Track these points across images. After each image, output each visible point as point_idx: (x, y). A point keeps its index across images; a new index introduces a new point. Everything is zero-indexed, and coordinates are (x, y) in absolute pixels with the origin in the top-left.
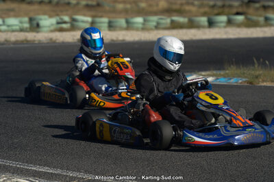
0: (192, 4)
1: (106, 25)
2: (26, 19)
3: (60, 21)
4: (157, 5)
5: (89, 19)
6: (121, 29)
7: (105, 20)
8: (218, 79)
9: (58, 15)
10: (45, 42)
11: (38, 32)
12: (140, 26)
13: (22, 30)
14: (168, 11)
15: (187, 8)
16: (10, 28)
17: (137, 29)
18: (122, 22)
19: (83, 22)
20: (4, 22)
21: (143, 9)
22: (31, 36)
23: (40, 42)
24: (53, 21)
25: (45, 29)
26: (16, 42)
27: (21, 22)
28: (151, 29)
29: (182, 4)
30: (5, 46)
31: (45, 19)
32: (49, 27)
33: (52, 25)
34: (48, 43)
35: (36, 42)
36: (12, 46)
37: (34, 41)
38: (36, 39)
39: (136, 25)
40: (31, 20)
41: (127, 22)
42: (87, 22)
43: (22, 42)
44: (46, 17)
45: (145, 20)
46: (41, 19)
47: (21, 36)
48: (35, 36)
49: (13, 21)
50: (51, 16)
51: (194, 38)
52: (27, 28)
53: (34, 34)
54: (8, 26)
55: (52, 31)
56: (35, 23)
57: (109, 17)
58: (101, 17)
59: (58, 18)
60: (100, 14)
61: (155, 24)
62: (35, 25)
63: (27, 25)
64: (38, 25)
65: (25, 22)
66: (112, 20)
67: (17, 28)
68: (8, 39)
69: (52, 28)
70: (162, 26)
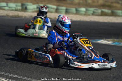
0: (118, 3)
1: (64, 11)
2: (20, 4)
3: (38, 7)
4: (98, 2)
5: (55, 7)
6: (73, 13)
7: (64, 8)
8: (114, 43)
9: (38, 3)
10: (28, 17)
11: (25, 12)
12: (84, 13)
13: (16, 10)
14: (103, 6)
15: (115, 5)
16: (11, 9)
17: (81, 15)
18: (73, 10)
19: (51, 8)
20: (7, 5)
21: (89, 4)
22: (21, 14)
23: (25, 17)
24: (35, 6)
25: (29, 11)
26: (12, 17)
27: (17, 6)
28: (89, 15)
29: (112, 3)
30: (6, 18)
31: (30, 5)
32: (32, 9)
33: (34, 8)
34: (30, 18)
35: (23, 17)
36: (10, 18)
37: (22, 16)
38: (23, 15)
39: (81, 12)
40: (22, 5)
41: (76, 10)
42: (53, 8)
43: (15, 16)
44: (31, 4)
45: (87, 10)
46: (28, 5)
47: (16, 13)
48: (23, 14)
49: (12, 5)
50: (34, 4)
51: (110, 21)
52: (20, 9)
53: (23, 13)
54: (10, 7)
55: (33, 12)
56: (24, 7)
57: (66, 7)
58: (62, 6)
59: (37, 5)
60: (62, 4)
61: (92, 12)
62: (24, 8)
63: (20, 8)
64: (26, 8)
65: (19, 6)
66: (68, 8)
67: (14, 9)
68: (8, 15)
69: (34, 10)
70: (95, 14)
